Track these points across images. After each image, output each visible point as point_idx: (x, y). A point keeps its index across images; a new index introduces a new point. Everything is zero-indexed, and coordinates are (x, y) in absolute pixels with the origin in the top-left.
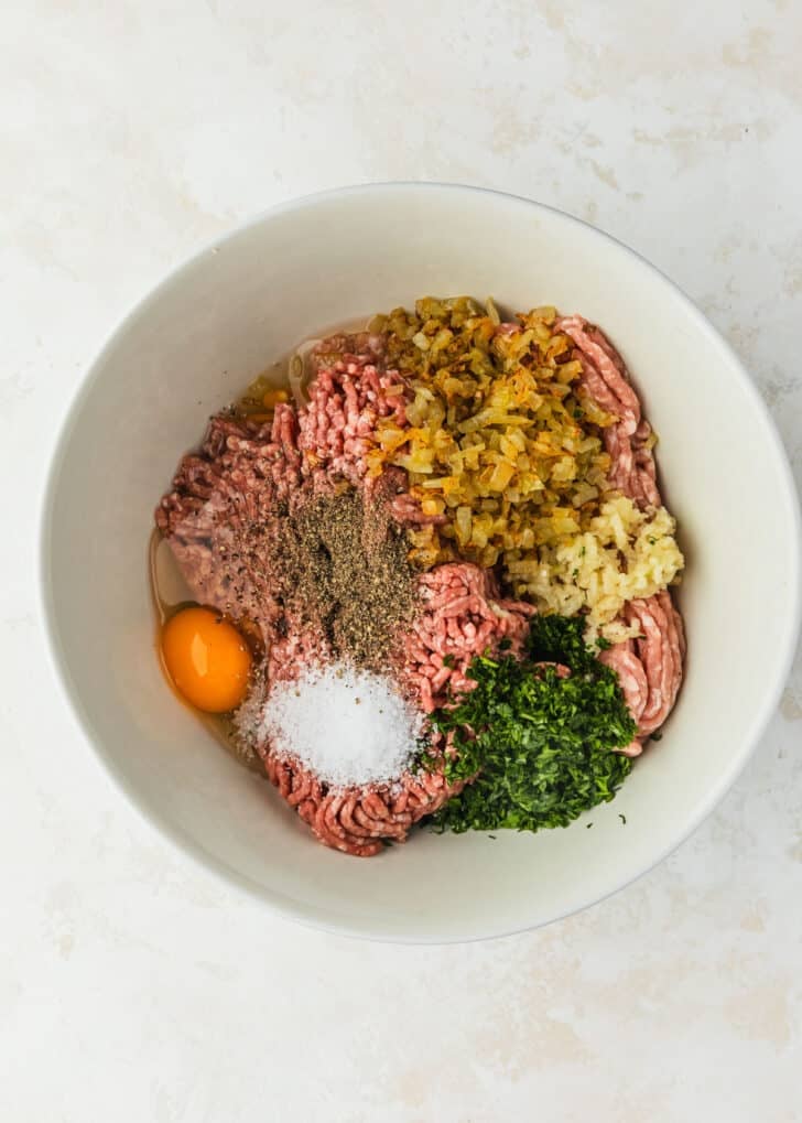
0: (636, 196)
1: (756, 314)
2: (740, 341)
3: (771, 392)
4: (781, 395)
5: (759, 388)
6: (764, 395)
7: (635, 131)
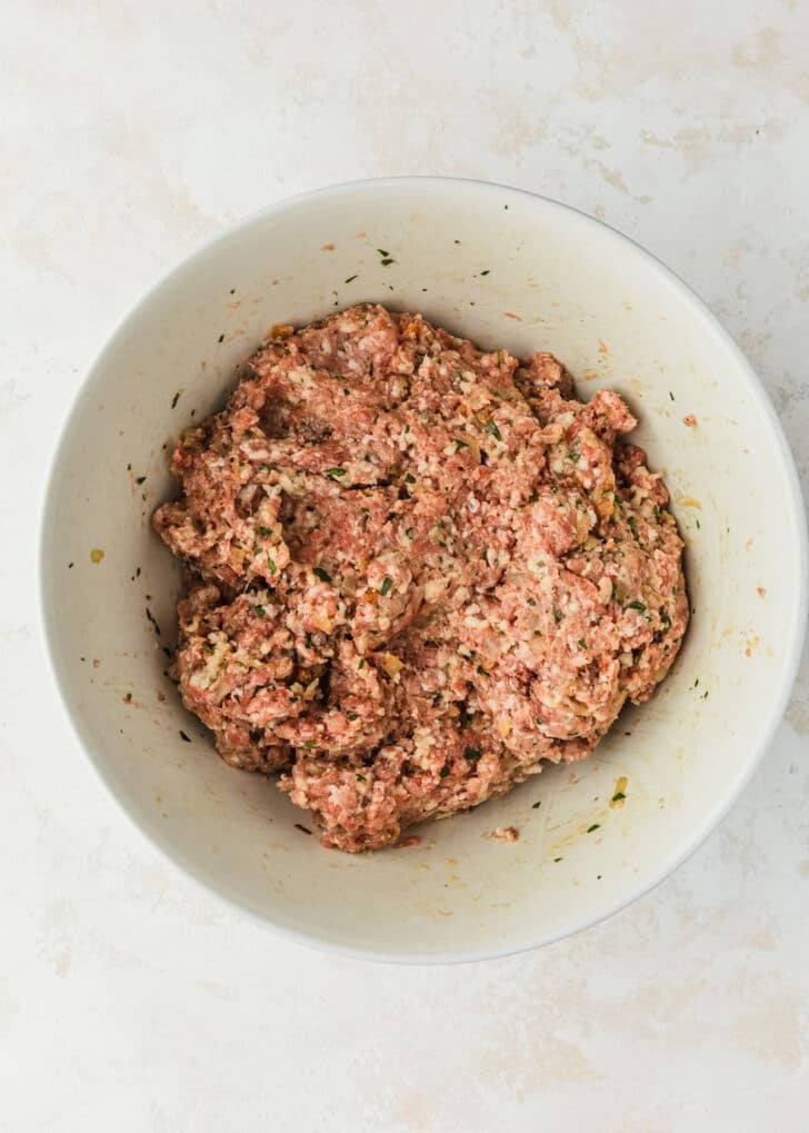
0: (645, 200)
1: (767, 320)
2: (751, 346)
3: (781, 399)
4: (792, 403)
5: (771, 395)
6: (775, 404)
7: (644, 132)
